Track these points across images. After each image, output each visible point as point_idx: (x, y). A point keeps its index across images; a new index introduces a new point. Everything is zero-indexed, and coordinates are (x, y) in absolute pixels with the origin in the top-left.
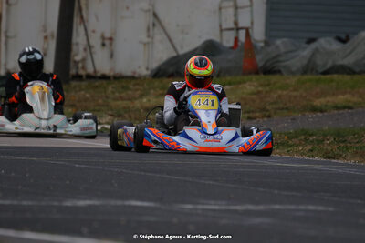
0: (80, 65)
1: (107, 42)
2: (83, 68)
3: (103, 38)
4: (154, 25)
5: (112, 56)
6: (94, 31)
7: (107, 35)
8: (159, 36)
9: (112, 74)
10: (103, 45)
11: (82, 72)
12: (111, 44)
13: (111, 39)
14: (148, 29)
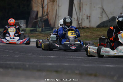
0: (80, 25)
1: (88, 17)
2: (81, 25)
3: (87, 16)
4: (103, 12)
5: (90, 21)
6: (84, 14)
7: (89, 15)
8: (104, 16)
9: (90, 27)
10: (87, 18)
11: (81, 27)
12: (90, 18)
13: (90, 17)
14: (101, 13)
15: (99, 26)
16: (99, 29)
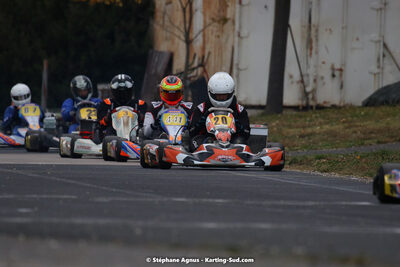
0: (310, 96)
1: (337, 73)
2: (313, 98)
3: (333, 69)
4: (384, 56)
5: (342, 87)
6: (324, 63)
7: (337, 66)
8: (389, 67)
9: (342, 104)
10: (333, 76)
11: (311, 103)
12: (341, 75)
13: (341, 70)
14: (379, 60)
15: (370, 102)
16: (371, 110)
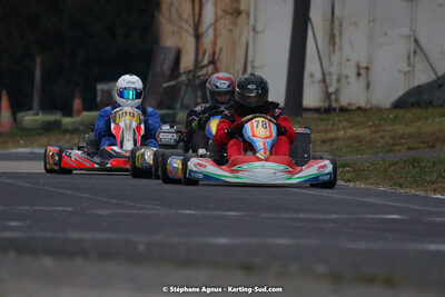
0: (333, 97)
1: (363, 72)
2: (337, 100)
3: (358, 67)
4: (415, 52)
5: (368, 87)
6: (348, 60)
7: (363, 64)
8: (420, 65)
9: (369, 106)
10: (359, 74)
11: (334, 105)
12: (367, 74)
13: (367, 68)
14: (409, 57)
15: (400, 104)
16: (401, 112)
